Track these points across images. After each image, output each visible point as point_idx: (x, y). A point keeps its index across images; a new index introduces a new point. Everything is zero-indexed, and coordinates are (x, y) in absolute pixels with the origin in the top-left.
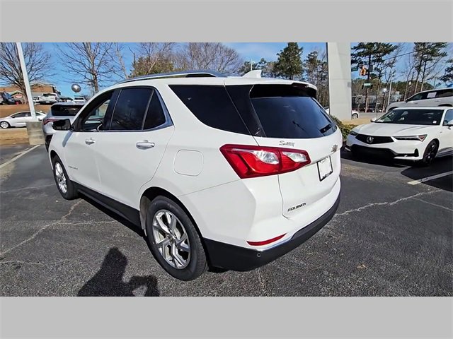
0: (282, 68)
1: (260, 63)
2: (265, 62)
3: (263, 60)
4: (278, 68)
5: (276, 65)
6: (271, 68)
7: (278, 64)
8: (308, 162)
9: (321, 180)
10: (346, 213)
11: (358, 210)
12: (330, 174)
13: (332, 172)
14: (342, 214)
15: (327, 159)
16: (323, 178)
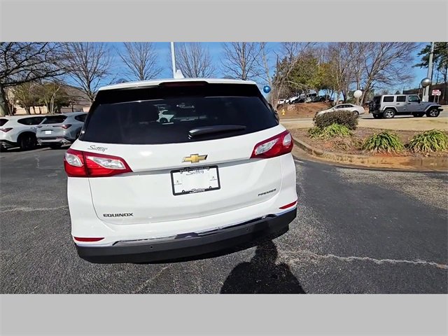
8: (128, 170)
9: (175, 194)
10: (350, 259)
11: (379, 262)
12: (206, 190)
13: (219, 188)
14: (342, 258)
15: (205, 170)
16: (184, 193)
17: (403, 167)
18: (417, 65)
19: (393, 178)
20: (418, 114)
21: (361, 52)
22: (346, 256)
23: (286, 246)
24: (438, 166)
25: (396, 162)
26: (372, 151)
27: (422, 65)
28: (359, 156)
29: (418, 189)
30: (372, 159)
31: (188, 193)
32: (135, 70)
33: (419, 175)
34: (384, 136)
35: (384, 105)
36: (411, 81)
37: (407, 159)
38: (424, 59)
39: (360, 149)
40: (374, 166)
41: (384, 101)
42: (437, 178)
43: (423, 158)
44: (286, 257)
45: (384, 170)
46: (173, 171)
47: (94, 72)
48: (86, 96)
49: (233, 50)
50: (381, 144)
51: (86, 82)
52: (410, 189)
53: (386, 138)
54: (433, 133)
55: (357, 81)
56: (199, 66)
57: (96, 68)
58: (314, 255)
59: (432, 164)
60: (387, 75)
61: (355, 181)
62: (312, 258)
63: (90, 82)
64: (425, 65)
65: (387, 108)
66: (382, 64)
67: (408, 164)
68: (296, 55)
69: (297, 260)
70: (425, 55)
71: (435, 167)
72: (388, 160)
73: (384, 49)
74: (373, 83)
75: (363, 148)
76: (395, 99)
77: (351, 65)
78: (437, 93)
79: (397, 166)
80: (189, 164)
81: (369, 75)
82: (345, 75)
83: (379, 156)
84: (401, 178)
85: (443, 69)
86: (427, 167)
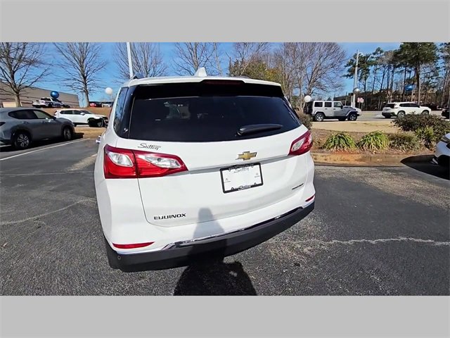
0: (405, 57)
1: (374, 54)
2: (381, 52)
3: (379, 49)
4: (399, 57)
5: (396, 54)
6: (390, 57)
7: (400, 52)
8: (184, 169)
9: (225, 192)
10: (351, 242)
11: (374, 242)
12: (252, 186)
13: (262, 184)
14: (345, 242)
15: (250, 167)
16: (233, 190)
17: (358, 163)
18: (345, 76)
19: (355, 172)
20: (342, 119)
21: (302, 61)
22: (347, 241)
23: (295, 237)
24: (383, 162)
25: (352, 159)
26: (332, 149)
27: (348, 76)
28: (323, 154)
29: (376, 181)
30: (333, 157)
31: (237, 190)
32: (75, 62)
33: (373, 169)
34: (341, 136)
35: (315, 110)
36: (342, 89)
37: (360, 156)
38: (349, 71)
39: (321, 148)
40: (335, 162)
41: (315, 106)
42: (386, 171)
43: (372, 155)
44: (299, 246)
45: (346, 166)
46: (222, 169)
47: (20, 60)
48: (8, 89)
49: (186, 50)
50: (339, 143)
51: (8, 71)
52: (370, 181)
53: (343, 139)
54: (377, 134)
55: (300, 88)
56: (149, 63)
57: (22, 55)
58: (322, 242)
59: (378, 160)
60: (323, 82)
61: (326, 176)
62: (321, 245)
63: (14, 72)
64: (350, 76)
65: (318, 113)
66: (319, 72)
67: (361, 160)
68: (247, 59)
69: (309, 248)
70: (349, 67)
71: (381, 162)
72: (345, 157)
73: (321, 59)
74: (313, 89)
75: (324, 147)
76: (324, 104)
77: (294, 72)
78: (361, 100)
79: (353, 162)
80: (241, 161)
81: (310, 82)
82: (290, 82)
83: (339, 154)
84: (361, 172)
85: (363, 80)
86: (375, 162)
